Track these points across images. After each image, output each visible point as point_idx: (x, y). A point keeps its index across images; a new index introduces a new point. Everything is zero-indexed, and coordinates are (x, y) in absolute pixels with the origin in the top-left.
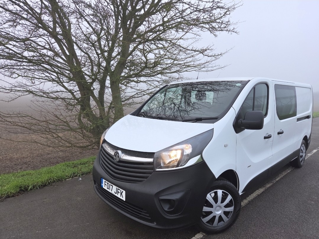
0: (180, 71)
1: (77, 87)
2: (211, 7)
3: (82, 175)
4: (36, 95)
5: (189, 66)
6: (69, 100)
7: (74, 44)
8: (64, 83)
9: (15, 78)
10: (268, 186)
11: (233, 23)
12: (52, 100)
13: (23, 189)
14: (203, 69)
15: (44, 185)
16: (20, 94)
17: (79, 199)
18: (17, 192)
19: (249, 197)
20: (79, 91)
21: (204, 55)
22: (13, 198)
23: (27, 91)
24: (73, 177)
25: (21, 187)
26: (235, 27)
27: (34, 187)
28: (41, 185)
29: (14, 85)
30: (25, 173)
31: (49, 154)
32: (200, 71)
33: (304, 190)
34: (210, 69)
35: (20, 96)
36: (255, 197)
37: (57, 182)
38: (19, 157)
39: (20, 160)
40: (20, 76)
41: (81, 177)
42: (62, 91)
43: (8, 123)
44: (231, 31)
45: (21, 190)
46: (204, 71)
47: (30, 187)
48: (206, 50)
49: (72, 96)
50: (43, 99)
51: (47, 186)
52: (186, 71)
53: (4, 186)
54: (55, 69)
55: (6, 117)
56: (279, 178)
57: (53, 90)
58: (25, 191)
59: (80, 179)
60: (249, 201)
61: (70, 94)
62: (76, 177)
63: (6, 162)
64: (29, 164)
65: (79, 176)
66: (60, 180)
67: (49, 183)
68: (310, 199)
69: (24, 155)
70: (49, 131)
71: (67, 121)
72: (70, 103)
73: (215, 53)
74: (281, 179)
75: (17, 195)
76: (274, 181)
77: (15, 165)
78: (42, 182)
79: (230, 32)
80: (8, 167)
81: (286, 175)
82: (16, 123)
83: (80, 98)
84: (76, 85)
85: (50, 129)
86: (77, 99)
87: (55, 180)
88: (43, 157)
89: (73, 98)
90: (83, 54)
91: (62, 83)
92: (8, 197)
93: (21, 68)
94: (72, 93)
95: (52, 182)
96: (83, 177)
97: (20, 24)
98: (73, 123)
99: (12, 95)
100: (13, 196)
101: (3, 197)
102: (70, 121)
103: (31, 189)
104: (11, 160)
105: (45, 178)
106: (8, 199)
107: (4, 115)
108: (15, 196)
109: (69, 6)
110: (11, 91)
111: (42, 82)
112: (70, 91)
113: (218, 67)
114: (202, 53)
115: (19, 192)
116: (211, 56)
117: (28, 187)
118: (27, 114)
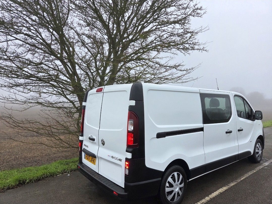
0: (159, 83)
1: (77, 98)
2: (183, 32)
3: (71, 171)
4: (44, 106)
5: (167, 79)
6: (70, 109)
7: (76, 65)
8: (67, 96)
9: (27, 93)
10: (232, 184)
11: (202, 43)
12: (57, 109)
13: (21, 182)
14: (179, 81)
15: (38, 180)
16: (31, 105)
17: (63, 192)
18: (16, 185)
19: (211, 195)
20: (78, 101)
21: (177, 70)
22: (12, 190)
23: (38, 103)
24: (63, 173)
25: (20, 181)
26: (205, 46)
27: (30, 181)
28: (37, 180)
29: (28, 98)
30: (27, 169)
31: (55, 154)
32: (176, 82)
33: (266, 190)
34: (184, 81)
35: (31, 107)
36: (218, 194)
37: (50, 177)
38: (32, 156)
39: (31, 159)
40: (32, 91)
41: (69, 173)
42: (64, 102)
43: (20, 128)
44: (202, 50)
45: (20, 183)
46: (179, 83)
47: (27, 181)
48: (178, 66)
49: (73, 105)
50: (49, 108)
51: (41, 180)
52: (164, 83)
53: (8, 180)
54: (60, 85)
55: (20, 123)
56: (244, 177)
57: (58, 101)
58: (23, 184)
59: (69, 175)
60: (211, 198)
61: (71, 104)
62: (65, 173)
63: (20, 160)
64: (38, 162)
65: (69, 172)
66: (52, 175)
67: (43, 178)
68: (270, 198)
69: (35, 155)
70: (52, 134)
71: (68, 126)
72: (71, 111)
73: (187, 68)
74: (245, 178)
75: (16, 188)
76: (239, 180)
77: (27, 163)
78: (37, 177)
79: (200, 51)
80: (21, 165)
81: (251, 175)
82: (28, 128)
83: (79, 107)
84: (77, 96)
85: (53, 132)
86: (77, 108)
87: (47, 175)
88: (50, 156)
89: (74, 107)
90: (82, 72)
91: (65, 95)
92: (9, 188)
93: (36, 84)
94: (73, 103)
95: (45, 177)
96: (71, 173)
97: (37, 52)
98: (72, 127)
99: (25, 106)
100: (13, 188)
101: (5, 188)
102: (70, 126)
103: (28, 183)
104: (25, 158)
105: (40, 173)
106: (9, 191)
107: (18, 121)
108: (14, 188)
109: (74, 37)
110: (25, 103)
111: (50, 96)
112: (71, 102)
113: (191, 79)
114: (176, 69)
115: (18, 185)
116: (183, 71)
117: (26, 180)
118: (36, 121)
